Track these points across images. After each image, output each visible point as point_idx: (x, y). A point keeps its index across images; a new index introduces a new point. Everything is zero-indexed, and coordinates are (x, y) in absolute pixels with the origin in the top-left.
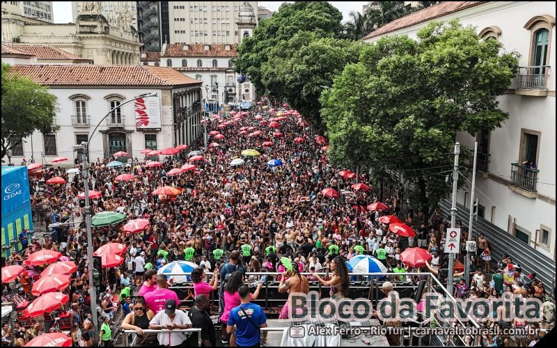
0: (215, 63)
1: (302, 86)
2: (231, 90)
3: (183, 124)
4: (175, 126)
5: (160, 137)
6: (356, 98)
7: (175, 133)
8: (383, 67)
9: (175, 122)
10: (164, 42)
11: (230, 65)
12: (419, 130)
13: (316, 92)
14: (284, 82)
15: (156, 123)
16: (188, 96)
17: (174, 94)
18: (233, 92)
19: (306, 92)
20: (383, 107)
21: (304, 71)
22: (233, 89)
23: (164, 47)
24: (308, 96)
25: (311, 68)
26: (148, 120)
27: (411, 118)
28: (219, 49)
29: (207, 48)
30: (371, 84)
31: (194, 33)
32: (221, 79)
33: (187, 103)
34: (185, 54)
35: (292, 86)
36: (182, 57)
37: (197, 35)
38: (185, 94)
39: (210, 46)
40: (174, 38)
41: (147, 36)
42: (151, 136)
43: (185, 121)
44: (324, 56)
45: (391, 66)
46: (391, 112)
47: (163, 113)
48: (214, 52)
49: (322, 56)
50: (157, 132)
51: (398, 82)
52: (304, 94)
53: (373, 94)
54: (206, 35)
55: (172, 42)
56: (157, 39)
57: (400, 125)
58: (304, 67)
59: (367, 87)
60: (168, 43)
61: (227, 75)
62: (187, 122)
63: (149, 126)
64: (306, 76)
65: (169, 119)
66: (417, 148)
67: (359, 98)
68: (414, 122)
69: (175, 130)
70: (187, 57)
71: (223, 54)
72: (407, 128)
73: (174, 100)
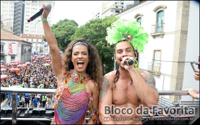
0: (37, 40)
1: (65, 38)
2: (42, 49)
3: (25, 55)
4: (22, 54)
5: (16, 58)
6: (83, 36)
7: (22, 57)
8: (92, 27)
9: (22, 53)
10: (21, 33)
11: (42, 42)
12: (103, 46)
13: (69, 40)
14: (59, 37)
15: (15, 53)
16: (27, 46)
17: (22, 44)
18: (43, 50)
19: (66, 40)
20: (92, 39)
21: (66, 33)
22: (43, 49)
23: (21, 34)
24: (67, 42)
25: (68, 33)
26: (13, 51)
27: (101, 42)
28: (39, 36)
29: (35, 36)
30: (88, 31)
31: (31, 31)
32: (39, 45)
33: (27, 48)
34: (28, 37)
35: (62, 38)
36: (27, 38)
37: (32, 32)
38: (26, 45)
39: (36, 35)
40: (25, 32)
41: (16, 31)
42: (13, 57)
43: (25, 54)
44: (73, 29)
45: (95, 26)
46: (94, 40)
47: (18, 50)
48: (37, 37)
49: (72, 29)
50: (15, 56)
51: (97, 31)
52: (66, 41)
53: (89, 34)
54: (35, 32)
55: (24, 33)
56: (19, 32)
57: (97, 44)
58: (66, 32)
59: (87, 32)
60: (23, 33)
61: (41, 44)
62: (26, 55)
63: (13, 54)
64: (67, 35)
65: (20, 52)
66: (103, 52)
67: (84, 36)
68: (102, 43)
69: (22, 56)
70: (28, 38)
71: (40, 38)
72: (100, 45)
73: (22, 46)
